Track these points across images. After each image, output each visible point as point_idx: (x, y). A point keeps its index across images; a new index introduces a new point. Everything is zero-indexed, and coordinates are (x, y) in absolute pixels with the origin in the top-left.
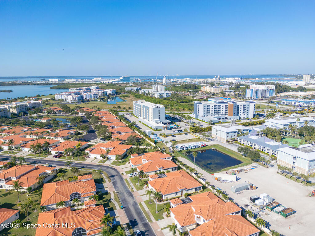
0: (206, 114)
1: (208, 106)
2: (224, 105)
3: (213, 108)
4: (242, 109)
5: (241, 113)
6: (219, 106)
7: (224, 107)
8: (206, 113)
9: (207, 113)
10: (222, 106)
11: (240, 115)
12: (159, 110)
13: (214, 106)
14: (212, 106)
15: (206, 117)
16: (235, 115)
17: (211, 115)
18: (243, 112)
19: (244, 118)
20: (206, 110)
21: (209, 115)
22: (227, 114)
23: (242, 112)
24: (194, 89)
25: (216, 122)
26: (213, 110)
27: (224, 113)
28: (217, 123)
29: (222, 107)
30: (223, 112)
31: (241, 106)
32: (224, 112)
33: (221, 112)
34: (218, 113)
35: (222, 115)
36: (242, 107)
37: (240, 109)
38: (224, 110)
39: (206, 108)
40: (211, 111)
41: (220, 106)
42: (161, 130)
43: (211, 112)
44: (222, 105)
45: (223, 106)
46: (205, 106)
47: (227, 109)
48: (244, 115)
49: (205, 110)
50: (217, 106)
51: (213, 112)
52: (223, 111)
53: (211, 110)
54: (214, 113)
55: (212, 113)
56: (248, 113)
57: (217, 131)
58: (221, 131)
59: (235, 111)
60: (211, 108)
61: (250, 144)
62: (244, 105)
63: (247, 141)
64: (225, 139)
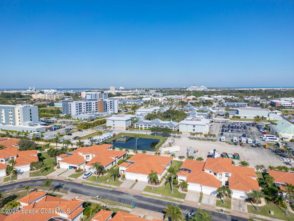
0: (78, 113)
1: (80, 104)
2: (94, 102)
3: (85, 105)
4: (109, 105)
5: (108, 109)
6: (90, 103)
7: (95, 104)
8: (79, 111)
9: (80, 111)
10: (92, 103)
11: (108, 111)
12: (30, 110)
13: (85, 104)
14: (84, 104)
15: (79, 115)
16: (105, 111)
17: (84, 113)
18: (110, 108)
19: (111, 113)
20: (78, 108)
21: (82, 113)
22: (97, 111)
23: (109, 107)
24: (20, 98)
25: (95, 118)
26: (85, 107)
27: (95, 110)
29: (93, 105)
30: (94, 109)
31: (108, 102)
32: (95, 109)
33: (93, 109)
34: (90, 110)
35: (93, 112)
36: (109, 103)
37: (108, 106)
38: (95, 107)
39: (78, 106)
41: (91, 103)
43: (83, 110)
44: (93, 102)
45: (94, 103)
46: (77, 104)
47: (97, 106)
48: (111, 110)
49: (77, 108)
50: (88, 103)
51: (85, 110)
52: (94, 108)
53: (83, 107)
54: (87, 110)
55: (84, 111)
56: (114, 108)
57: (114, 121)
58: (119, 120)
59: (105, 107)
60: (83, 105)
61: (147, 127)
62: (110, 102)
63: (145, 125)
64: (124, 127)
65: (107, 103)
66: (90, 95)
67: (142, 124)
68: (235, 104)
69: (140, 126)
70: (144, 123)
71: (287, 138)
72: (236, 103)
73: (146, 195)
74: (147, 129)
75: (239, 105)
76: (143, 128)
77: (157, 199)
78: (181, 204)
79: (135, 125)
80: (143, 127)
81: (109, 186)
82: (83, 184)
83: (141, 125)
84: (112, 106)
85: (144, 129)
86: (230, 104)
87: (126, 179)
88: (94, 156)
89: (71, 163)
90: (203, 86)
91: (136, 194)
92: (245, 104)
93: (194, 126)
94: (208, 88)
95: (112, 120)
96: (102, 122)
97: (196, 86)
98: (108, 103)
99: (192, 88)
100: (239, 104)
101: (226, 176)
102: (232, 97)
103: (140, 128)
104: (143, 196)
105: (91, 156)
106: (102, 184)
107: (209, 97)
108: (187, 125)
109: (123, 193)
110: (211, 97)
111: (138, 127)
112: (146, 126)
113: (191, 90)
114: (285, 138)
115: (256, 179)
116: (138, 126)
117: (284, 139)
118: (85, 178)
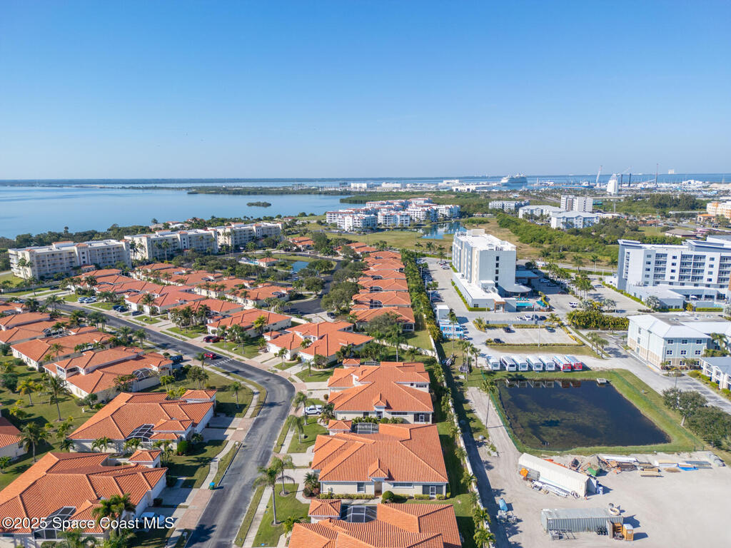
0: (651, 280)
1: (658, 256)
2: (717, 255)
3: (678, 261)
6: (696, 257)
7: (717, 263)
8: (652, 276)
9: (656, 276)
10: (707, 258)
12: (498, 258)
13: (679, 258)
14: (674, 257)
15: (650, 287)
17: (671, 283)
20: (652, 267)
21: (665, 283)
22: (724, 283)
24: (686, 209)
25: (674, 305)
26: (677, 268)
27: (715, 282)
28: (677, 307)
29: (707, 262)
30: (710, 277)
32: (715, 277)
33: (706, 276)
34: (694, 279)
35: (708, 286)
38: (716, 270)
39: (653, 260)
40: (671, 271)
41: (704, 257)
42: (489, 310)
43: (668, 274)
44: (709, 255)
45: (712, 259)
46: (649, 256)
47: (725, 269)
49: (648, 266)
50: (691, 256)
51: (676, 275)
52: (710, 273)
53: (669, 267)
54: (681, 278)
55: (672, 278)
57: (640, 329)
58: (650, 332)
60: (670, 260)
64: (658, 357)
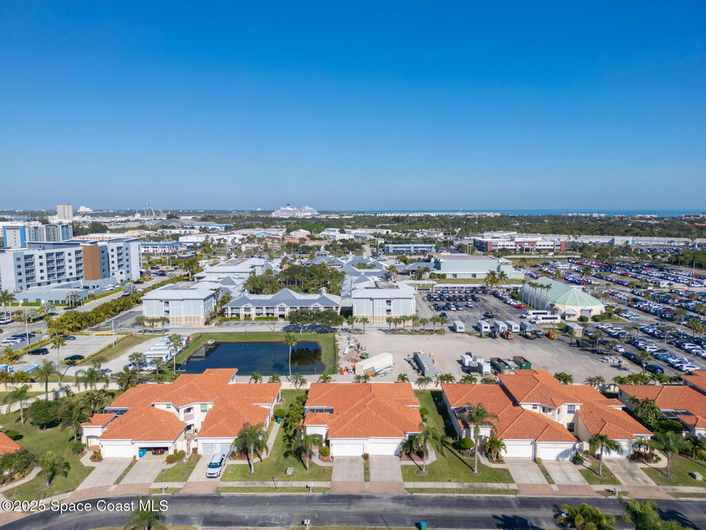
0: (24, 284)
1: (27, 257)
2: (72, 250)
3: (44, 260)
4: (115, 259)
5: (113, 268)
6: (58, 254)
7: (73, 257)
8: (24, 280)
9: (28, 279)
10: (66, 254)
11: (113, 274)
13: (44, 257)
14: (40, 257)
15: (24, 291)
16: (104, 277)
17: (39, 285)
18: (120, 266)
19: (122, 281)
20: (23, 270)
21: (34, 285)
22: (80, 275)
23: (116, 265)
25: (84, 296)
26: (44, 267)
27: (75, 275)
29: (67, 258)
30: (71, 271)
31: (112, 250)
32: (74, 270)
33: (68, 271)
34: (59, 275)
35: (68, 280)
36: (115, 253)
37: (111, 260)
38: (73, 264)
39: (22, 262)
40: (40, 271)
41: (62, 253)
43: (38, 275)
44: (66, 250)
45: (70, 254)
46: (19, 259)
47: (79, 262)
48: (121, 273)
49: (19, 270)
50: (52, 254)
51: (45, 274)
52: (70, 267)
53: (37, 268)
54: (49, 276)
55: (42, 278)
56: (128, 266)
57: (168, 302)
58: (183, 300)
59: (104, 264)
60: (37, 261)
61: (265, 311)
62: (119, 248)
63: (257, 308)
64: (198, 317)
65: (109, 251)
66: (18, 232)
67: (250, 305)
68: (410, 247)
69: (242, 312)
70: (252, 302)
71: (573, 315)
72: (412, 246)
73: (421, 490)
74: (265, 318)
75: (419, 249)
76: (253, 317)
77: (456, 495)
78: (518, 495)
79: (229, 308)
80: (253, 312)
81: (303, 484)
82: (223, 494)
83: (247, 309)
84: (122, 259)
85: (256, 318)
86: (400, 247)
87: (332, 457)
88: (210, 406)
89: (146, 439)
90: (307, 208)
91: (396, 494)
92: (431, 247)
93: (389, 302)
94: (321, 212)
95: (161, 301)
96: (118, 308)
97: (292, 207)
98: (111, 254)
99: (282, 211)
100: (418, 247)
101: (569, 412)
102: (387, 232)
103: (242, 317)
104: (414, 494)
105: (197, 407)
106: (280, 484)
107: (342, 232)
108: (371, 299)
109: (359, 498)
110: (345, 233)
111: (238, 315)
112: (259, 311)
113: (287, 217)
114: (569, 316)
115: (621, 409)
116: (235, 311)
117: (567, 317)
118: (215, 475)
